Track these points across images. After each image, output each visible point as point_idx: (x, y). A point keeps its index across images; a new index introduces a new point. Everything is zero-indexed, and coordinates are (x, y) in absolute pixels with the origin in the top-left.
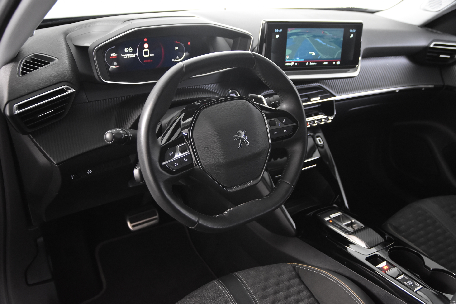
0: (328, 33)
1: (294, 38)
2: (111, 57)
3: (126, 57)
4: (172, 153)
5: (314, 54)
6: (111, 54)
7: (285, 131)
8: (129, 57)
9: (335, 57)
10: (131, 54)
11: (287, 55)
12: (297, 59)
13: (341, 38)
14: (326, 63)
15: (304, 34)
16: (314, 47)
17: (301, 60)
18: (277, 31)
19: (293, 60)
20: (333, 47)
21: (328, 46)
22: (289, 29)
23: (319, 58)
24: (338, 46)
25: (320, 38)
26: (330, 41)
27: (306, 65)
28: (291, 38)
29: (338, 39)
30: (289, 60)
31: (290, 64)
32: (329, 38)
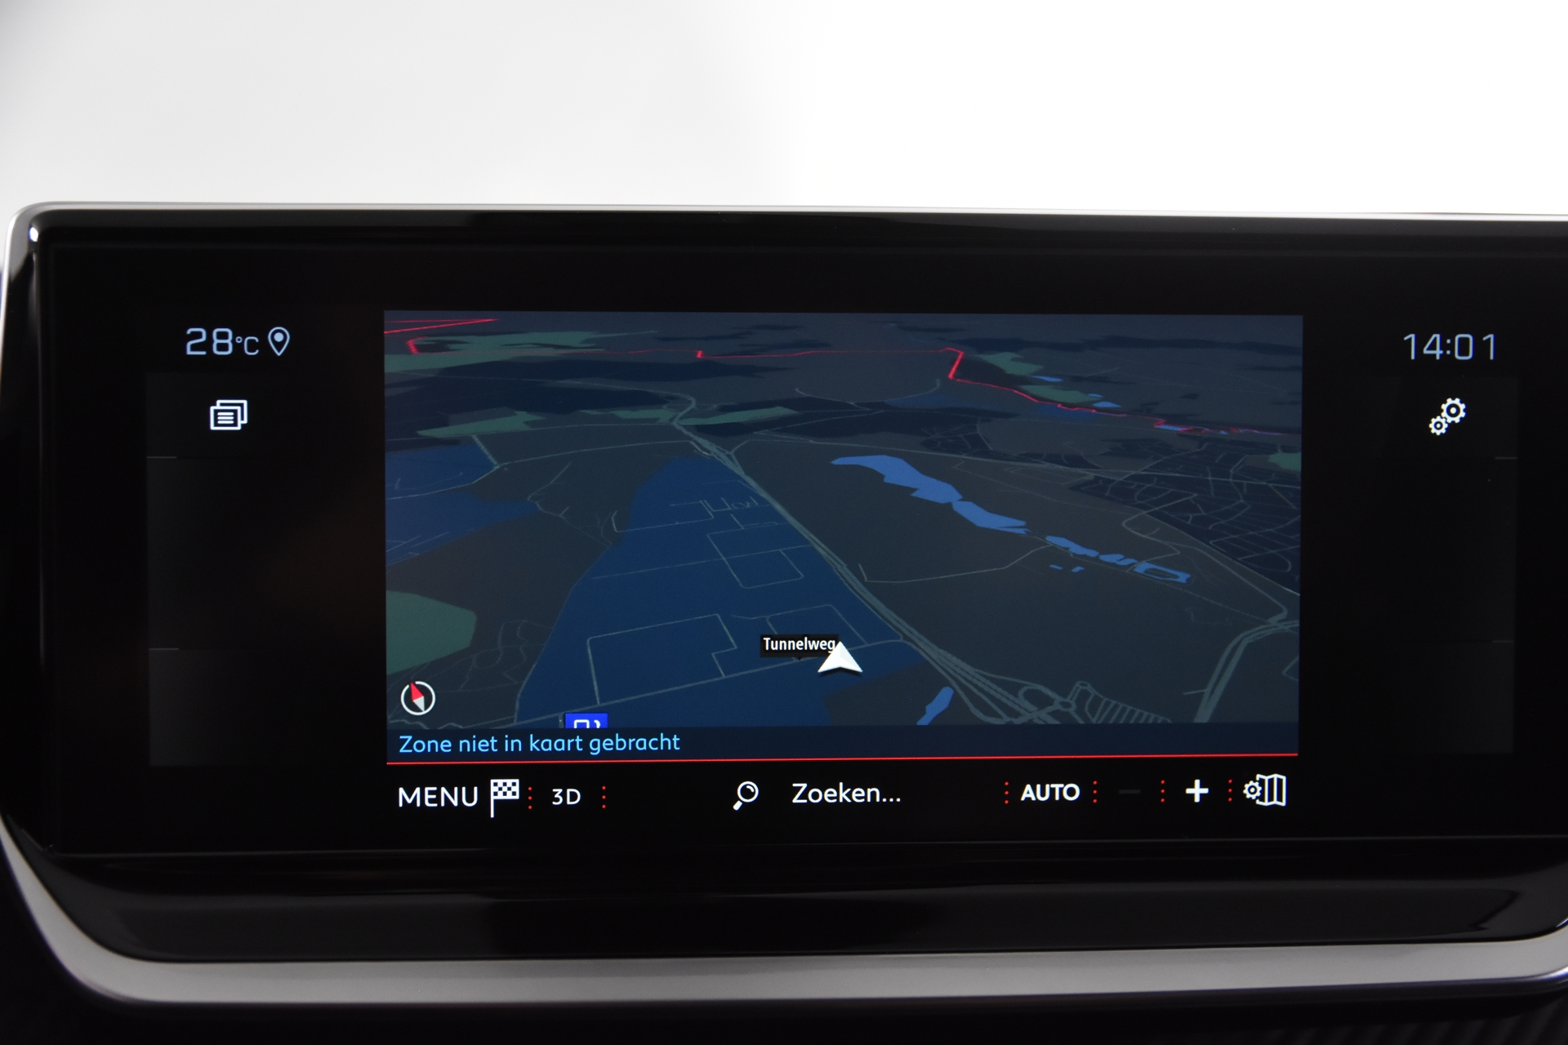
1: (495, 442)
9: (1203, 715)
11: (408, 677)
12: (569, 733)
13: (1272, 449)
14: (1068, 791)
15: (652, 388)
16: (841, 569)
17: (644, 744)
18: (224, 341)
19: (512, 744)
20: (1142, 567)
21: (1061, 555)
22: (397, 325)
23: (924, 721)
24: (1233, 551)
25: (912, 443)
26: (1097, 489)
27: (735, 808)
28: (452, 442)
29: (1221, 456)
30: (444, 745)
31: (459, 797)
32: (1069, 447)
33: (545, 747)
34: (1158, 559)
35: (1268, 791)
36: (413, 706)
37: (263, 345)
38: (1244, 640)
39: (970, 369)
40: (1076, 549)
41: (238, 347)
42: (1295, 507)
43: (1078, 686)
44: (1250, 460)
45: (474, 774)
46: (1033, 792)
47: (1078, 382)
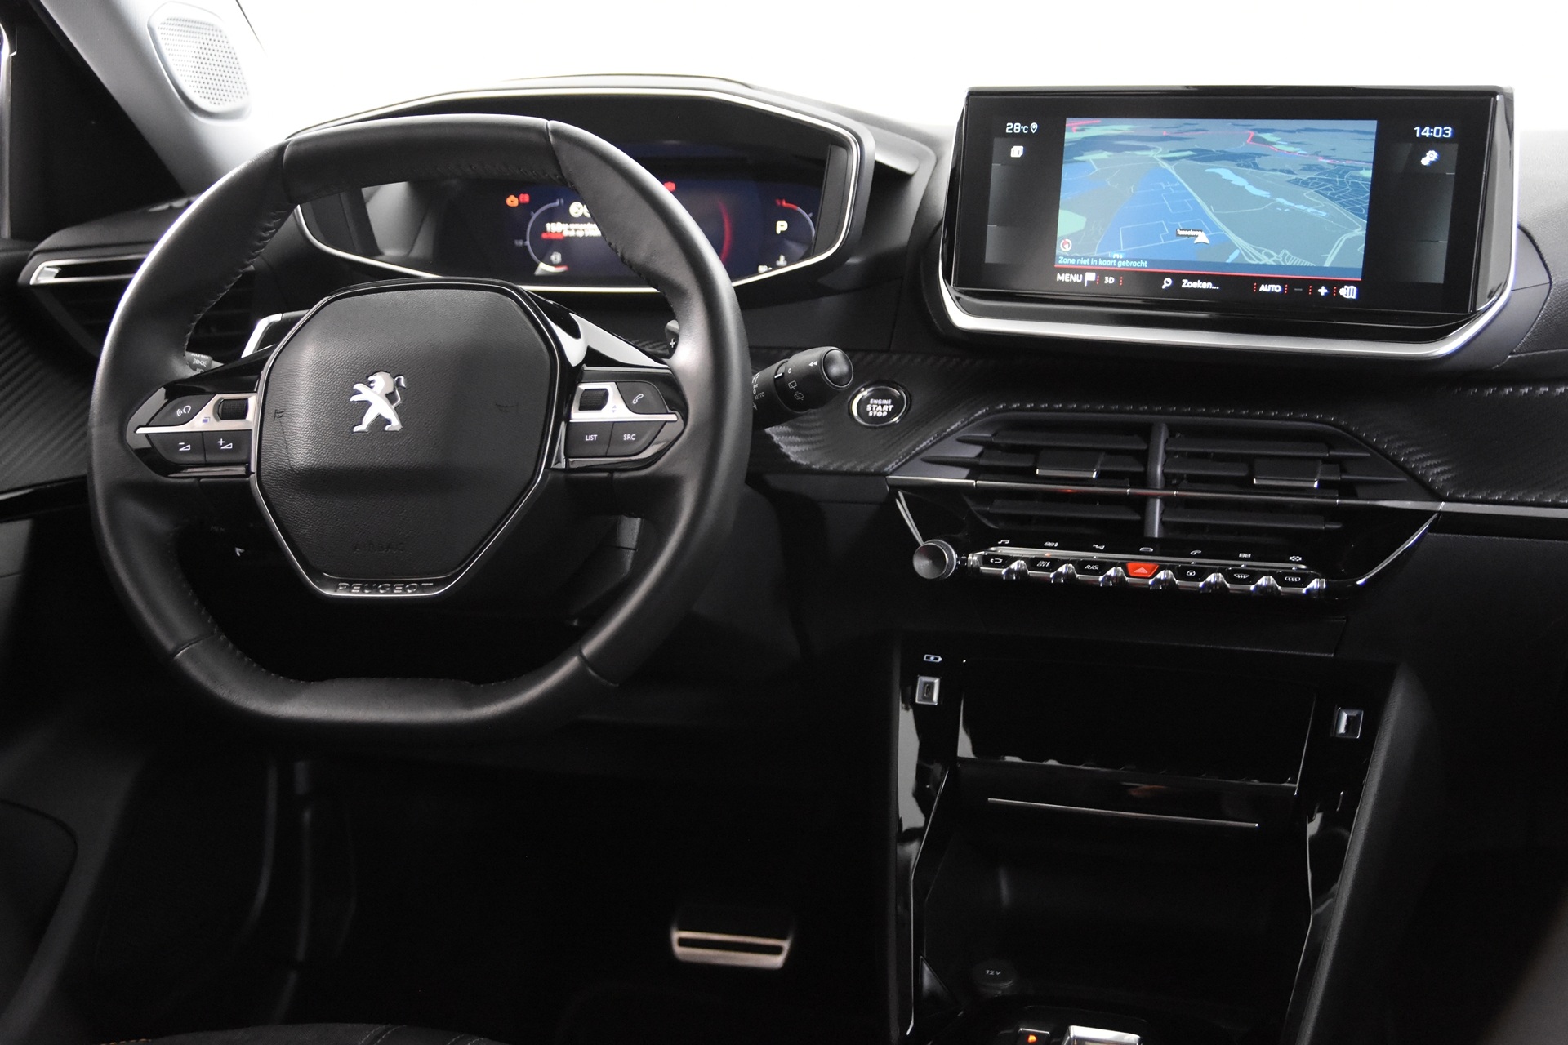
0: (1281, 140)
1: (1098, 162)
2: (544, 236)
4: (187, 408)
5: (1202, 237)
6: (547, 225)
7: (628, 437)
10: (588, 226)
11: (1064, 238)
12: (1111, 259)
13: (1361, 169)
14: (1276, 288)
15: (1149, 145)
16: (1205, 208)
17: (1135, 264)
18: (1018, 128)
19: (1094, 262)
20: (1310, 210)
21: (1280, 205)
22: (1071, 123)
23: (1228, 261)
24: (1343, 205)
25: (1233, 165)
26: (1296, 182)
27: (1164, 287)
28: (1084, 161)
29: (1342, 171)
30: (1073, 261)
31: (1075, 278)
32: (1287, 167)
33: (1104, 263)
34: (1316, 208)
35: (1349, 292)
36: (1064, 247)
37: (1029, 129)
38: (1345, 237)
39: (1256, 139)
40: (1286, 203)
41: (1022, 130)
42: (1368, 190)
43: (1283, 251)
44: (1353, 173)
45: (1081, 271)
46: (1264, 288)
47: (1293, 144)
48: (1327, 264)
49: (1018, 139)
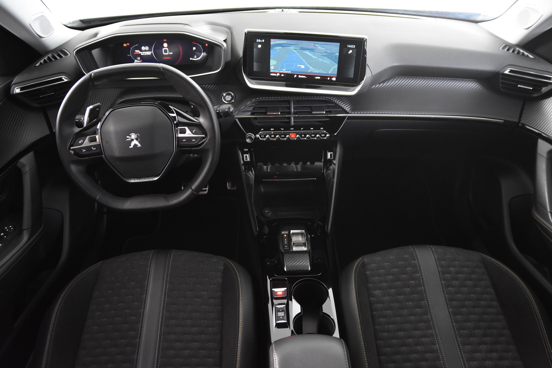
0: (320, 46)
1: (278, 49)
2: (135, 53)
3: (143, 54)
4: (82, 141)
5: (303, 67)
6: (135, 51)
7: (193, 140)
8: (145, 54)
10: (147, 52)
12: (283, 71)
13: (336, 53)
14: (319, 78)
15: (290, 46)
16: (303, 60)
17: (288, 72)
18: (259, 41)
19: (279, 71)
20: (326, 61)
21: (320, 60)
22: (272, 40)
23: (309, 72)
24: (333, 61)
25: (309, 51)
26: (323, 55)
27: (295, 77)
28: (275, 49)
29: (332, 54)
30: (274, 71)
31: (275, 75)
32: (321, 52)
33: (281, 72)
34: (327, 61)
35: (334, 79)
36: (272, 68)
37: (262, 41)
38: (333, 67)
39: (314, 46)
40: (321, 60)
42: (338, 58)
43: (320, 70)
44: (335, 54)
45: (276, 73)
46: (316, 78)
47: (322, 47)
48: (330, 73)
49: (260, 43)
